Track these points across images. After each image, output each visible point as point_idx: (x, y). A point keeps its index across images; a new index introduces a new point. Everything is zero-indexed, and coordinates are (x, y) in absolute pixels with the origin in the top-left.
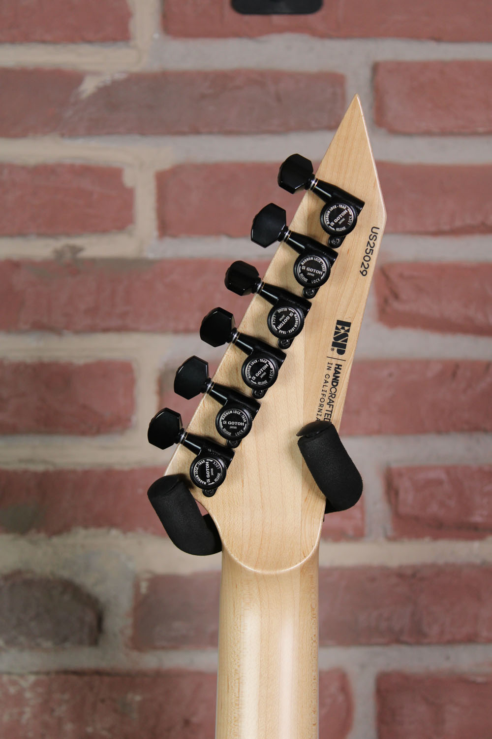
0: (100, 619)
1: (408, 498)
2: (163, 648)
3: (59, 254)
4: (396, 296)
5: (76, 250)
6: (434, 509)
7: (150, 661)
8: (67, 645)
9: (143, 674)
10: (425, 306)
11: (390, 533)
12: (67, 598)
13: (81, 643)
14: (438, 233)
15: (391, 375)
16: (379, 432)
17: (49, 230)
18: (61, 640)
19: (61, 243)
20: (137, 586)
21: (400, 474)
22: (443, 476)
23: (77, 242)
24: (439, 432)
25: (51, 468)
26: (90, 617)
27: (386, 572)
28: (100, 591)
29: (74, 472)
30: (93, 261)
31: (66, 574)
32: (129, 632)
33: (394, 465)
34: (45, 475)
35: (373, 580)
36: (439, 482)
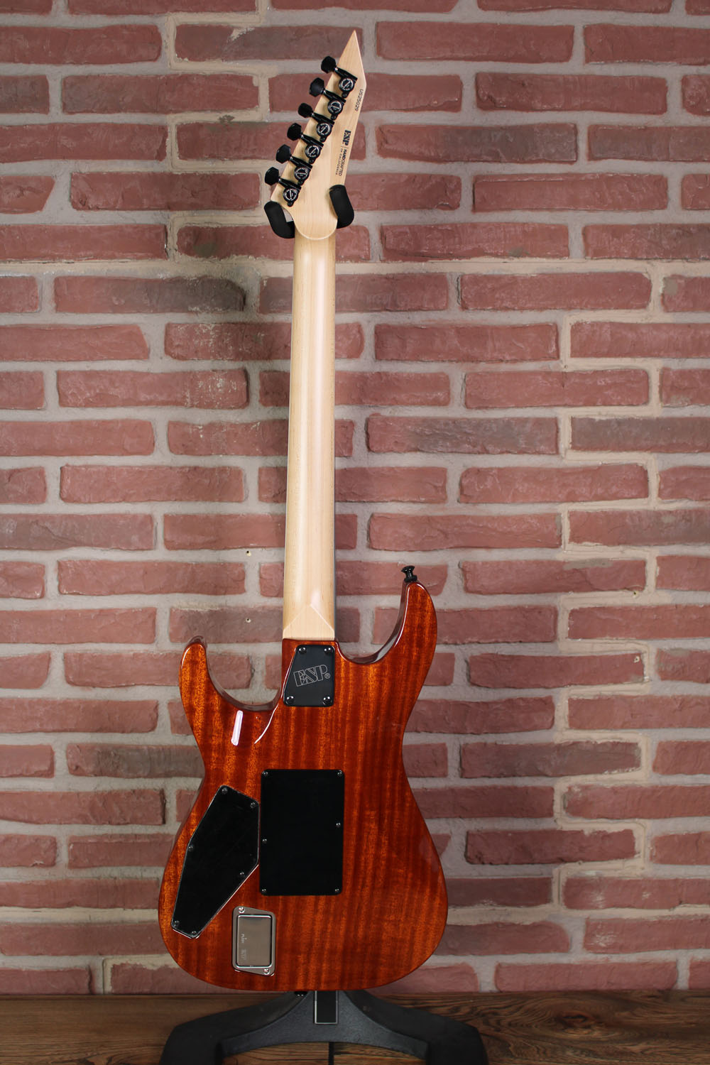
0: (245, 299)
1: (391, 240)
2: (274, 312)
3: (222, 120)
4: (387, 143)
5: (230, 118)
6: (403, 246)
7: (268, 318)
8: (229, 310)
9: (265, 324)
10: (400, 147)
11: (382, 258)
12: (228, 288)
13: (236, 309)
14: (406, 110)
15: (383, 181)
16: (377, 209)
17: (216, 107)
18: (226, 308)
19: (223, 115)
20: (262, 283)
21: (387, 229)
22: (408, 230)
23: (231, 114)
24: (406, 209)
25: (220, 226)
26: (239, 297)
27: (380, 277)
28: (244, 285)
29: (231, 228)
30: (239, 123)
31: (228, 277)
32: (258, 305)
33: (384, 225)
34: (217, 228)
35: (374, 280)
36: (407, 233)
